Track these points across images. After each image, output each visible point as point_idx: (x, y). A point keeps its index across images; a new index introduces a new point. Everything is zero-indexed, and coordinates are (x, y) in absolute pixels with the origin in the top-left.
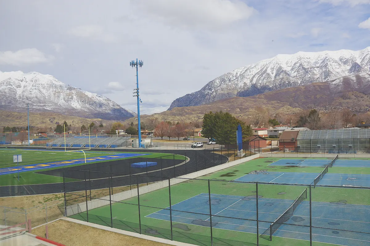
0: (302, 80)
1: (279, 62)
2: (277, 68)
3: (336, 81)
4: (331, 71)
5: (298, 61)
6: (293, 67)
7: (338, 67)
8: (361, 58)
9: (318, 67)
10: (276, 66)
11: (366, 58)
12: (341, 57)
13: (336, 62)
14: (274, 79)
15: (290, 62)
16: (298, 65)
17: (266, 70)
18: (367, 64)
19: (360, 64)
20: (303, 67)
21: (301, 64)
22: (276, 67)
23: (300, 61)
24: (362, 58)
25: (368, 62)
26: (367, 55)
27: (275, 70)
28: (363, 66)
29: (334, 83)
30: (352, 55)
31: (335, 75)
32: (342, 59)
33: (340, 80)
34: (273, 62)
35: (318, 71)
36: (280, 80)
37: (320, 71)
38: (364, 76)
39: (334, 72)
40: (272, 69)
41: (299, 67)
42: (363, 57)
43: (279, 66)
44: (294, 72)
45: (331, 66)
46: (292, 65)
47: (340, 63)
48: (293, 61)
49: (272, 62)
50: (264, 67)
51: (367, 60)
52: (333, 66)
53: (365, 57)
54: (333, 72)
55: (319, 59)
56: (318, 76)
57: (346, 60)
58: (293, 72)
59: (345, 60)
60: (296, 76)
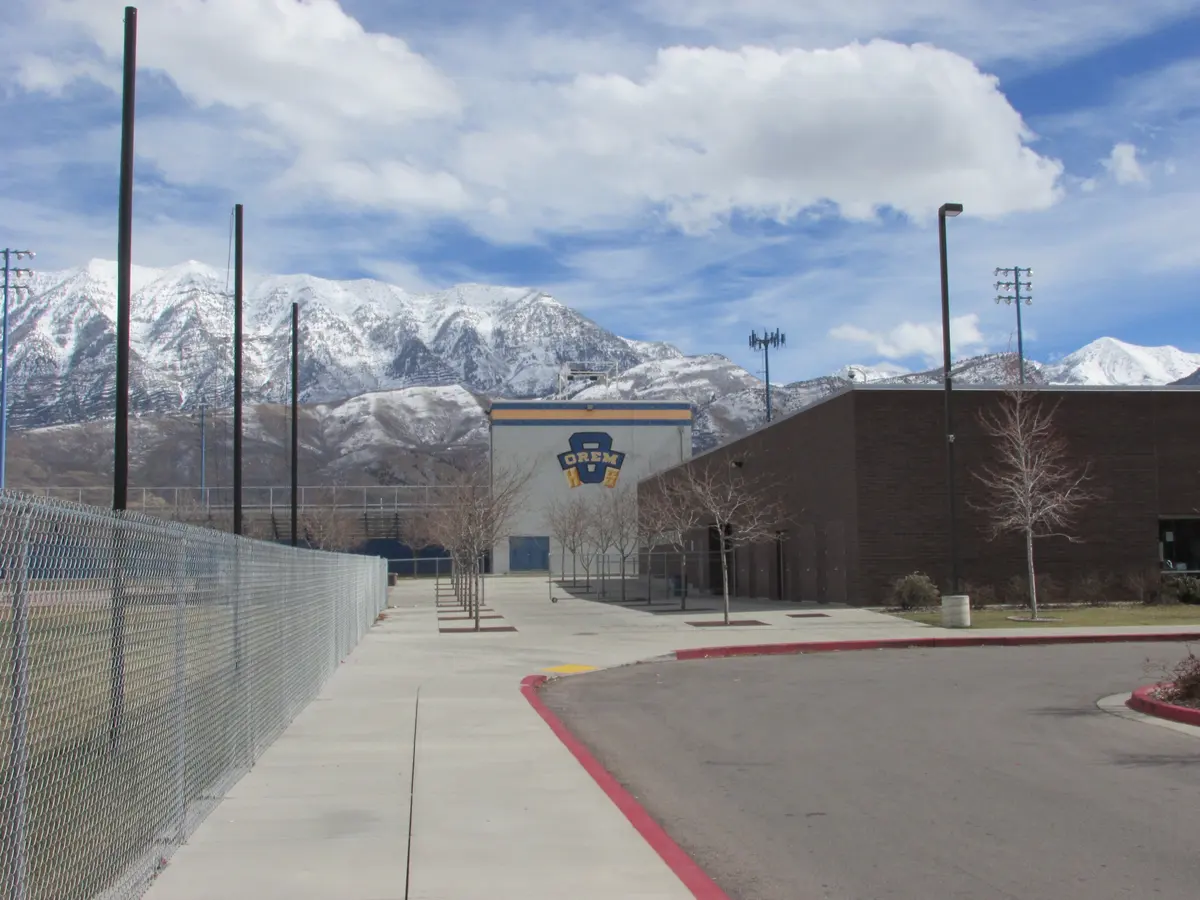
0: (199, 387)
1: (96, 297)
2: (86, 322)
3: (347, 405)
4: (322, 360)
5: (183, 303)
6: (158, 324)
7: (347, 348)
8: (435, 326)
9: (269, 340)
10: (79, 312)
11: (452, 326)
12: (360, 308)
13: (340, 328)
14: (65, 371)
15: (145, 302)
16: (183, 319)
17: (31, 323)
18: (455, 350)
19: (431, 347)
20: (204, 333)
21: (193, 319)
22: (77, 315)
23: (190, 304)
24: (440, 325)
25: (459, 340)
26: (456, 315)
27: (73, 326)
28: (442, 357)
29: (339, 412)
30: (402, 305)
31: (336, 380)
32: (365, 318)
33: (362, 402)
34: (69, 288)
35: (265, 356)
36: (96, 377)
37: (276, 358)
38: (453, 399)
39: (334, 368)
40: (62, 324)
41: (185, 328)
42: (442, 321)
43: (93, 313)
44: (162, 346)
45: (319, 342)
46: (157, 317)
47: (357, 332)
48: (159, 298)
49: (61, 291)
50: (23, 309)
51: (458, 336)
52: (329, 343)
53: (447, 324)
54: (328, 368)
55: (272, 304)
56: (266, 378)
57: (378, 323)
58: (157, 348)
59: (375, 325)
60: (173, 367)
